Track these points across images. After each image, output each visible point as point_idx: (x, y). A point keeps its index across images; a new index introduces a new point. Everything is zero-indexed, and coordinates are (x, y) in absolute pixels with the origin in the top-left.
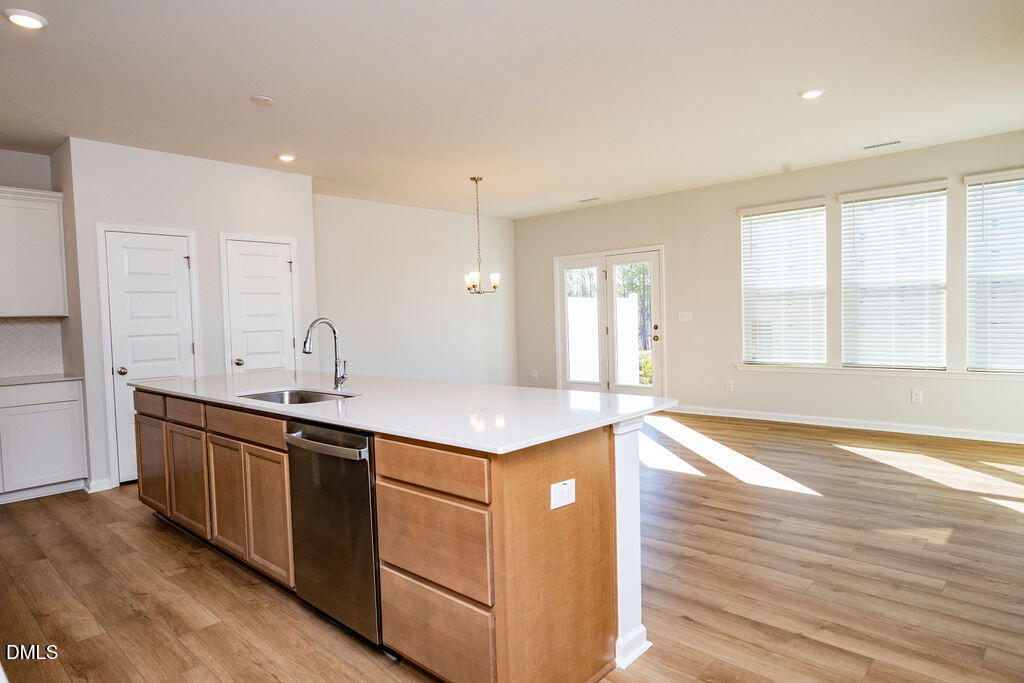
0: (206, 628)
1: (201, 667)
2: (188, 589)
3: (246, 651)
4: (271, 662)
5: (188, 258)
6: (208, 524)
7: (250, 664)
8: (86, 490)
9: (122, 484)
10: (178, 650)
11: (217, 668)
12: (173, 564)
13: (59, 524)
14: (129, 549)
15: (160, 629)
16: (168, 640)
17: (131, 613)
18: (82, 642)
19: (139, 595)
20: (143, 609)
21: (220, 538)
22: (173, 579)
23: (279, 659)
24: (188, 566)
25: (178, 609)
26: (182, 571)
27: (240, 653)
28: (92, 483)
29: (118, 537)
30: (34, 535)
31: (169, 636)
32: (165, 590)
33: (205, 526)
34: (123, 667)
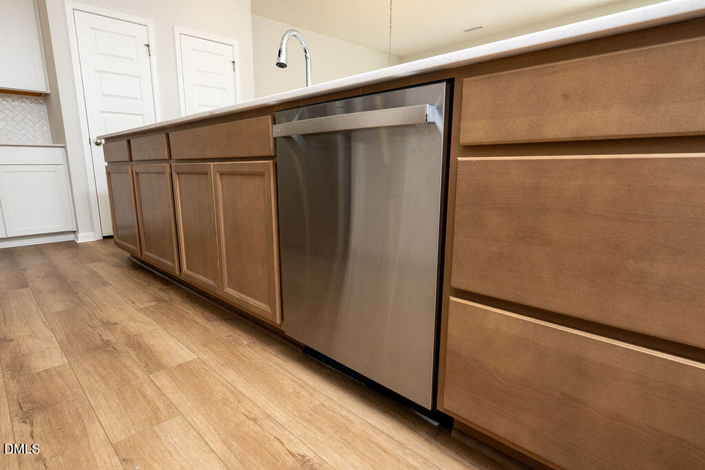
0: (181, 365)
1: (179, 419)
2: (159, 321)
3: (232, 399)
4: (268, 416)
5: (148, 46)
6: (176, 260)
7: (242, 418)
8: (76, 240)
9: (104, 237)
10: (149, 391)
11: (200, 421)
12: (145, 297)
13: (47, 262)
14: (105, 283)
15: (129, 363)
16: (136, 376)
17: (99, 342)
18: (38, 374)
19: (108, 324)
20: (112, 339)
21: (189, 272)
22: (144, 311)
23: (279, 414)
24: (159, 300)
25: (149, 341)
26: (153, 303)
27: (225, 401)
28: (79, 235)
29: (96, 273)
30: (24, 269)
31: (138, 372)
32: (135, 321)
33: (174, 262)
34: (80, 410)
